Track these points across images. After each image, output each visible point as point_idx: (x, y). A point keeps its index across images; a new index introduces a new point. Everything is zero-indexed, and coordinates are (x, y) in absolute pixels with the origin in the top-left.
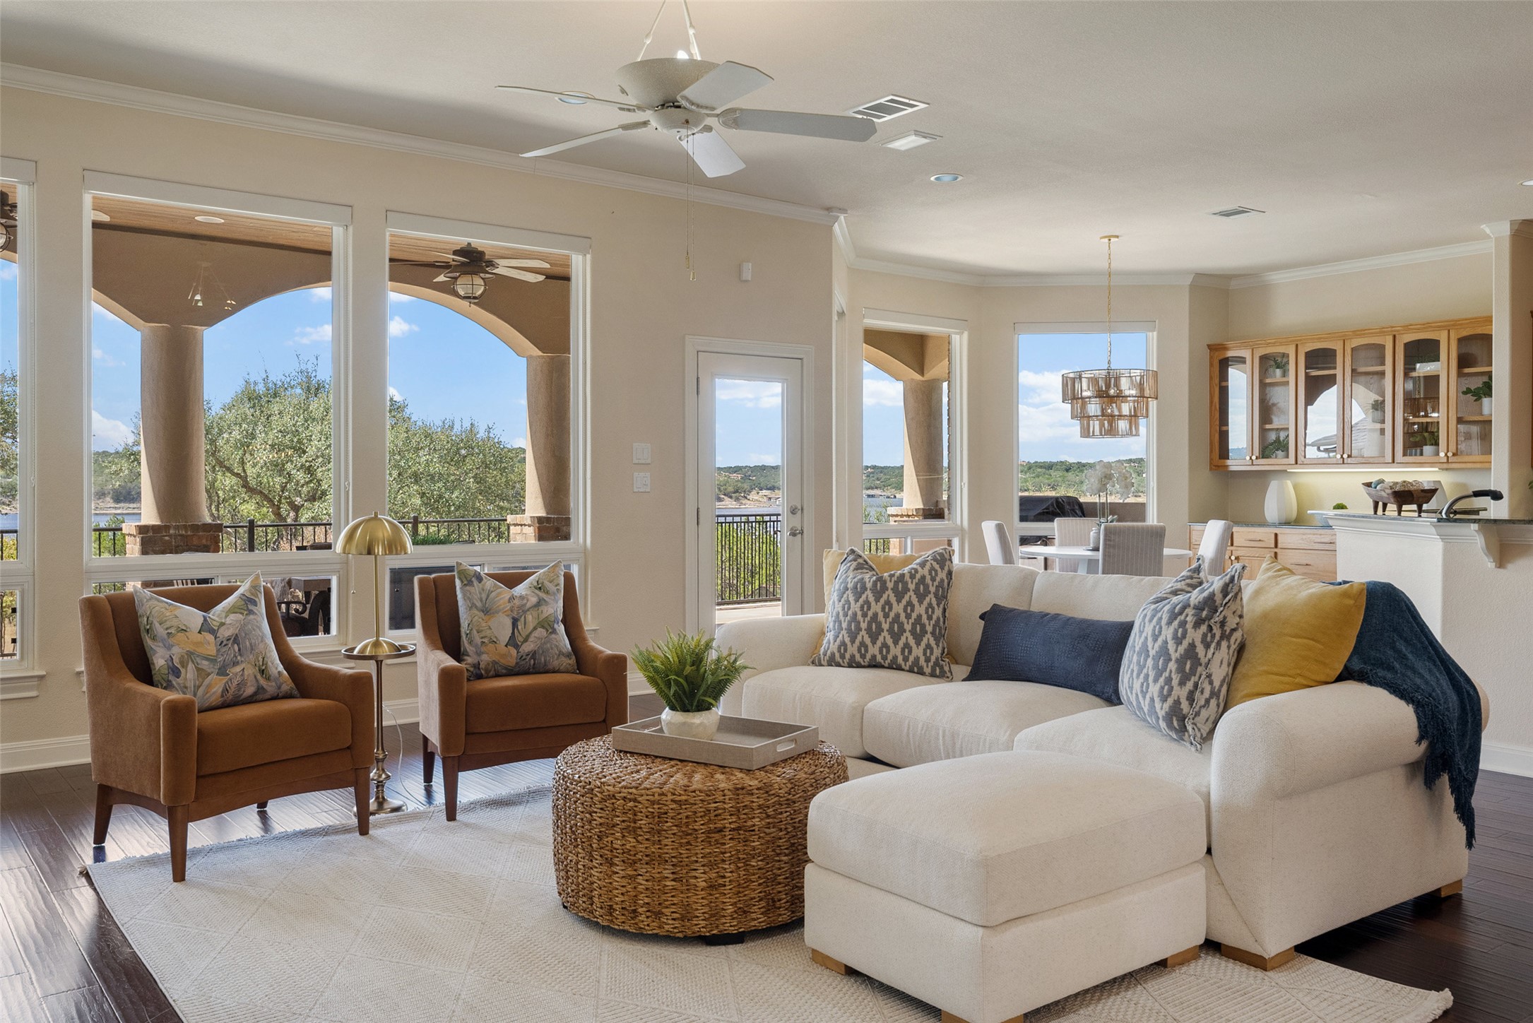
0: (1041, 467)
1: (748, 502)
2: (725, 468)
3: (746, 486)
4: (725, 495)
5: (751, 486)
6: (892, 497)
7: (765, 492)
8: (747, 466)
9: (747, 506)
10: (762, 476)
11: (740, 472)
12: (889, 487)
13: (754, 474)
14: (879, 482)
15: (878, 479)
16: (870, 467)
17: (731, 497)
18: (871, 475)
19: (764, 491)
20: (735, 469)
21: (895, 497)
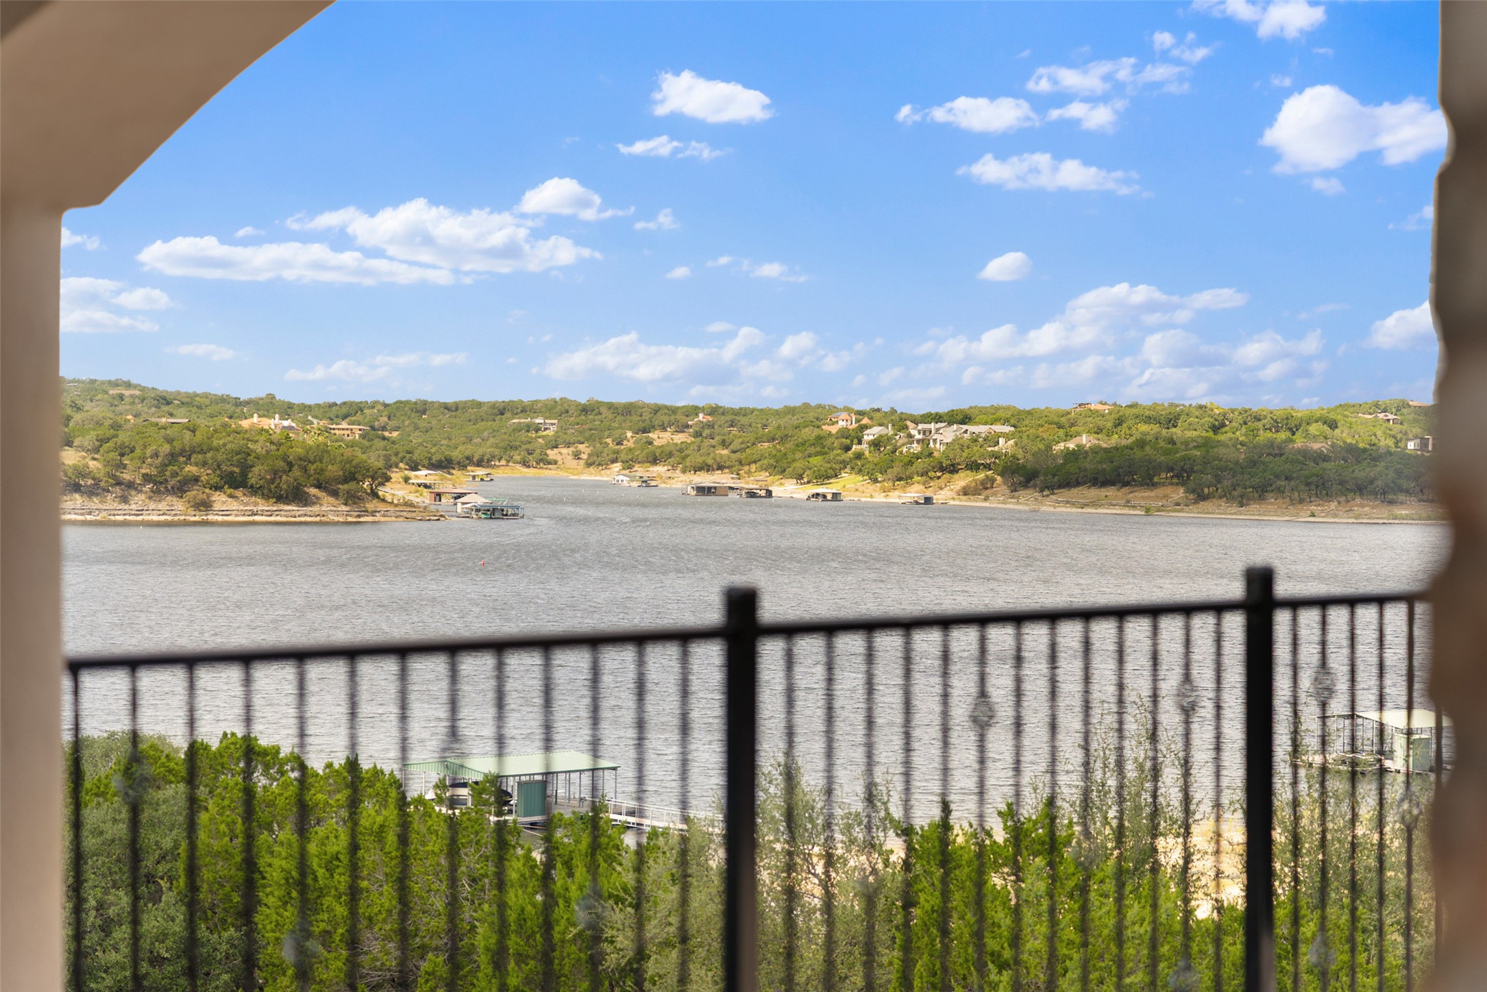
0: (1148, 420)
1: (382, 507)
2: (318, 405)
3: (374, 460)
4: (319, 486)
5: (387, 458)
6: (763, 493)
7: (423, 475)
8: (377, 402)
9: (378, 518)
10: (416, 428)
11: (359, 417)
12: (753, 467)
13: (392, 423)
14: (725, 452)
15: (724, 444)
16: (702, 409)
17: (334, 494)
18: (706, 432)
19: (424, 472)
20: (344, 410)
21: (769, 494)
